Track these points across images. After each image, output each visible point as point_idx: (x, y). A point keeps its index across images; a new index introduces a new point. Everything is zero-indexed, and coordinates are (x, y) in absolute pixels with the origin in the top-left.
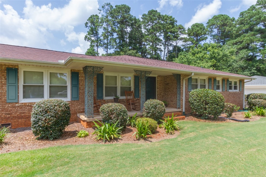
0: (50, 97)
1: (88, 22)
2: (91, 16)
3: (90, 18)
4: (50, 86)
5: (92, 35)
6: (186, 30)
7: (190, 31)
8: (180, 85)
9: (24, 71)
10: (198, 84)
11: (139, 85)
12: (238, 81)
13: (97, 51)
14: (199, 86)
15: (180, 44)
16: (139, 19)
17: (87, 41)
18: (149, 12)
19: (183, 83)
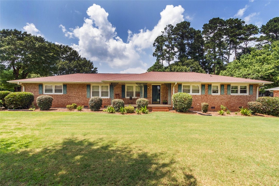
0: (102, 96)
1: (155, 42)
2: (158, 37)
3: (156, 39)
4: (102, 92)
5: (158, 51)
6: (259, 29)
7: (264, 28)
8: (171, 90)
9: (93, 86)
10: (190, 89)
11: (147, 90)
12: (248, 85)
13: (162, 63)
14: (191, 91)
15: (252, 44)
16: (200, 30)
17: (155, 57)
18: (209, 21)
19: (173, 89)
